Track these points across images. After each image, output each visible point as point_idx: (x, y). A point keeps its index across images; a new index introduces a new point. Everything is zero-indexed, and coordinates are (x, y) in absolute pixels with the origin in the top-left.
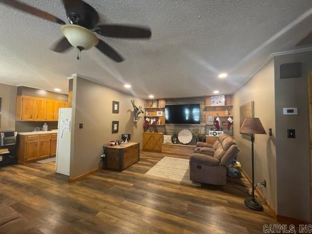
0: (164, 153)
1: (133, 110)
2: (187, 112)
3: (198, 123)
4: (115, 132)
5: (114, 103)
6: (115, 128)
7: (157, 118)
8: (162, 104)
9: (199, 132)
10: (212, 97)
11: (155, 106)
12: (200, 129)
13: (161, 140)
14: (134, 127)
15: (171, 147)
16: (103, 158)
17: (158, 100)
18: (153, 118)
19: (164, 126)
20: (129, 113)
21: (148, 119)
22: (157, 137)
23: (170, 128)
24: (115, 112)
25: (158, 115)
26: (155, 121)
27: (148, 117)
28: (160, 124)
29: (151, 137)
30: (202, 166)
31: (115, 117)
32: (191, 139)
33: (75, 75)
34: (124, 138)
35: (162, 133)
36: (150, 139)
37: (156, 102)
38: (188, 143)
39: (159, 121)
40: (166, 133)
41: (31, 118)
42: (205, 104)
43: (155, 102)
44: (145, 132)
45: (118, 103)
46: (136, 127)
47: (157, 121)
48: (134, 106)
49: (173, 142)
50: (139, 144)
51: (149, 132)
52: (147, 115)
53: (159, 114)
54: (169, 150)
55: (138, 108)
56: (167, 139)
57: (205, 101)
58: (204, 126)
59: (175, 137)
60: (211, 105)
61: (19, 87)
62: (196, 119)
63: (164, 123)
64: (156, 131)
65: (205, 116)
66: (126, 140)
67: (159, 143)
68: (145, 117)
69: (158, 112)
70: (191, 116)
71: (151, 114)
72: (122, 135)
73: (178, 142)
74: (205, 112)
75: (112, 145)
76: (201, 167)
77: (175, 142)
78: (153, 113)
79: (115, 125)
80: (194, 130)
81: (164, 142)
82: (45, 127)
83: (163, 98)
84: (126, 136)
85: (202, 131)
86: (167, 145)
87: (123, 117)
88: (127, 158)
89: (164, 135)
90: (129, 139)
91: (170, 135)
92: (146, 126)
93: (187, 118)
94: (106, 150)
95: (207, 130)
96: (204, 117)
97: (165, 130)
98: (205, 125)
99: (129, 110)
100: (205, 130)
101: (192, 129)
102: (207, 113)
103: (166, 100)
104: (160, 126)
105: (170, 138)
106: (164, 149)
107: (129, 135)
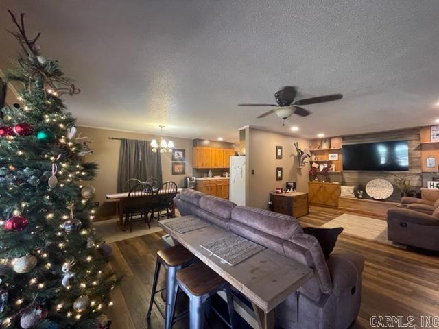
0: (341, 209)
1: (296, 154)
2: (382, 150)
3: (405, 169)
4: (279, 179)
5: (278, 148)
6: (279, 175)
7: (330, 163)
8: (337, 144)
9: (407, 183)
10: (433, 128)
11: (325, 147)
12: (408, 178)
13: (337, 192)
14: (298, 175)
15: (353, 202)
16: (270, 204)
17: (329, 139)
18: (323, 163)
19: (341, 174)
20: (293, 157)
21: (315, 165)
22: (329, 188)
23: (350, 176)
24: (279, 157)
25: (330, 159)
26: (326, 166)
27: (316, 162)
28: (334, 171)
29: (320, 187)
30: (408, 223)
31: (279, 163)
32: (391, 193)
33: (248, 126)
34: (288, 187)
35: (337, 183)
36: (319, 190)
37: (327, 141)
38: (384, 198)
39: (333, 166)
40: (344, 184)
41: (203, 165)
42: (419, 139)
43: (325, 142)
44: (311, 181)
45: (281, 148)
46: (301, 174)
47: (329, 167)
48: (298, 150)
49: (357, 195)
50: (307, 194)
51: (317, 182)
52: (313, 160)
53: (331, 157)
54: (350, 207)
55: (303, 151)
56: (347, 191)
57: (419, 134)
58: (418, 174)
59: (360, 189)
60: (433, 141)
61: (194, 140)
62: (404, 162)
63: (340, 170)
64: (328, 180)
65: (420, 158)
66: (291, 189)
67: (333, 196)
68: (311, 163)
69: (330, 155)
70: (392, 157)
71: (321, 158)
72: (287, 183)
73: (365, 196)
74: (419, 152)
75: (278, 193)
76: (406, 225)
77: (360, 196)
78: (322, 156)
79: (280, 172)
80: (396, 180)
81: (342, 195)
82: (210, 173)
83: (338, 135)
84: (292, 184)
85: (414, 182)
86: (346, 199)
87: (287, 163)
88: (295, 207)
89: (342, 187)
90: (295, 188)
91: (351, 186)
92: (313, 174)
93: (383, 161)
94: (272, 197)
95: (424, 180)
96: (416, 160)
97: (343, 178)
98: (420, 172)
99: (293, 155)
100: (421, 180)
101: (392, 178)
102: (425, 153)
103: (344, 138)
104: (333, 174)
105: (352, 191)
106: (341, 204)
107: (295, 184)
